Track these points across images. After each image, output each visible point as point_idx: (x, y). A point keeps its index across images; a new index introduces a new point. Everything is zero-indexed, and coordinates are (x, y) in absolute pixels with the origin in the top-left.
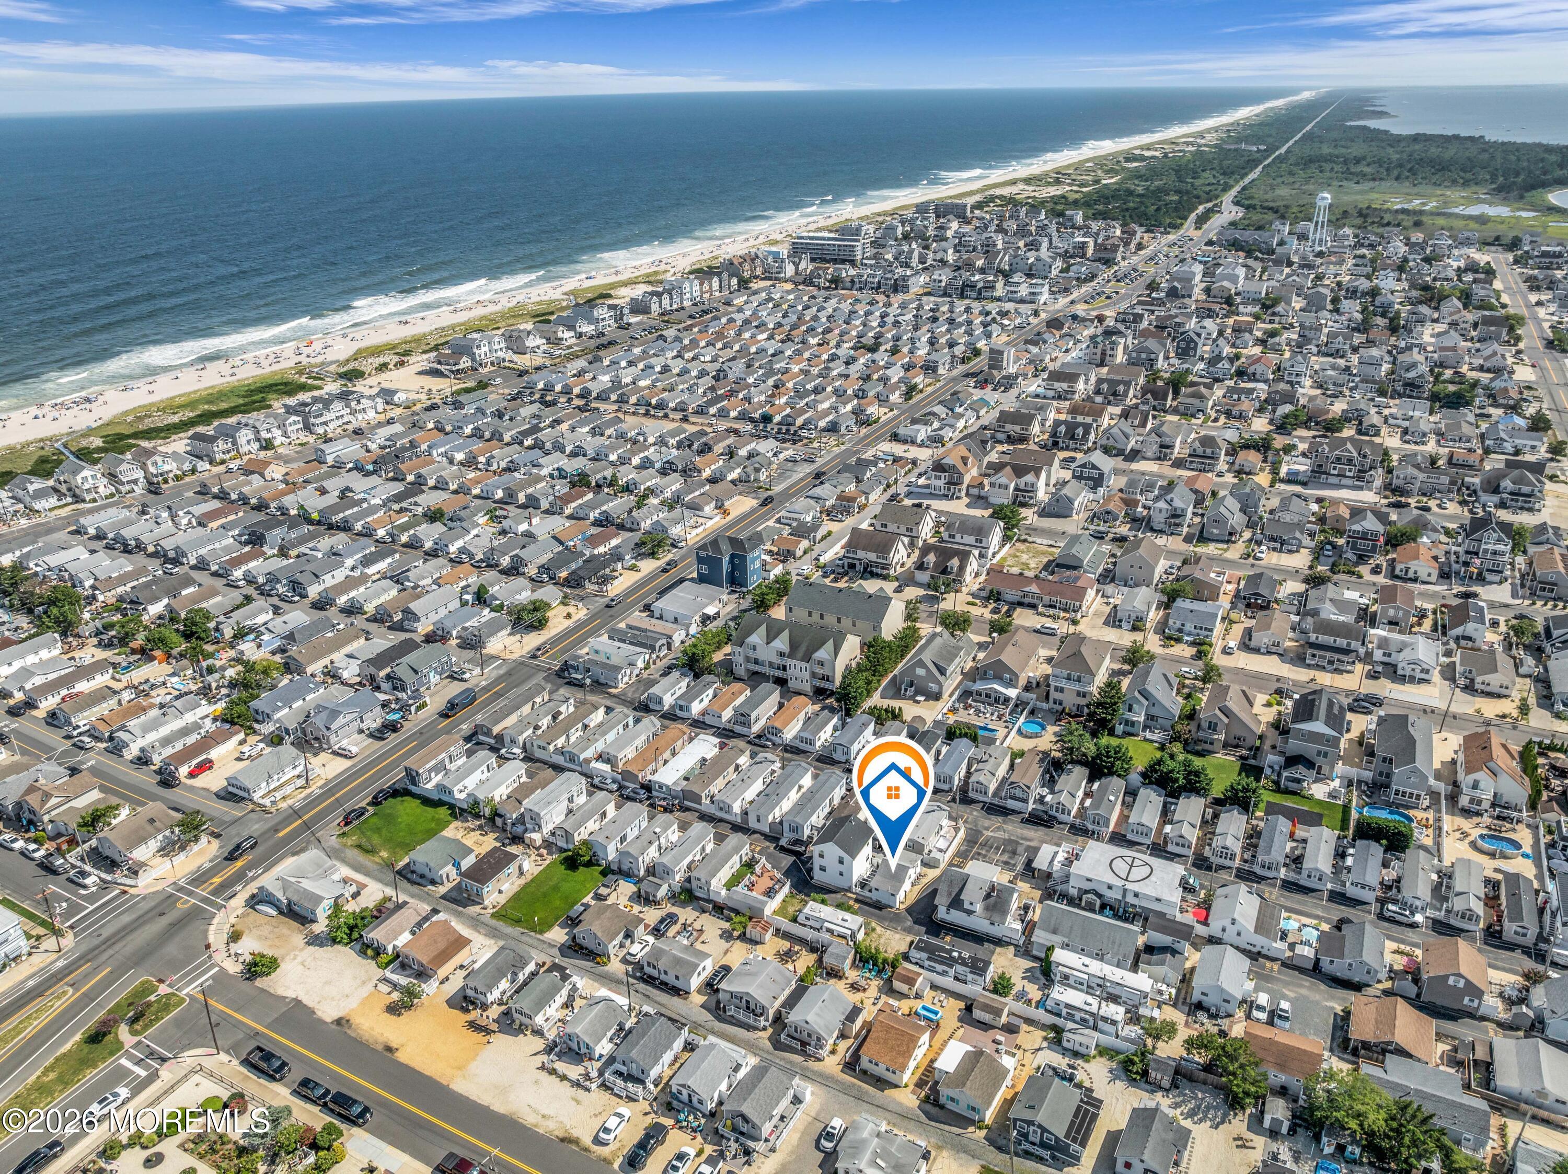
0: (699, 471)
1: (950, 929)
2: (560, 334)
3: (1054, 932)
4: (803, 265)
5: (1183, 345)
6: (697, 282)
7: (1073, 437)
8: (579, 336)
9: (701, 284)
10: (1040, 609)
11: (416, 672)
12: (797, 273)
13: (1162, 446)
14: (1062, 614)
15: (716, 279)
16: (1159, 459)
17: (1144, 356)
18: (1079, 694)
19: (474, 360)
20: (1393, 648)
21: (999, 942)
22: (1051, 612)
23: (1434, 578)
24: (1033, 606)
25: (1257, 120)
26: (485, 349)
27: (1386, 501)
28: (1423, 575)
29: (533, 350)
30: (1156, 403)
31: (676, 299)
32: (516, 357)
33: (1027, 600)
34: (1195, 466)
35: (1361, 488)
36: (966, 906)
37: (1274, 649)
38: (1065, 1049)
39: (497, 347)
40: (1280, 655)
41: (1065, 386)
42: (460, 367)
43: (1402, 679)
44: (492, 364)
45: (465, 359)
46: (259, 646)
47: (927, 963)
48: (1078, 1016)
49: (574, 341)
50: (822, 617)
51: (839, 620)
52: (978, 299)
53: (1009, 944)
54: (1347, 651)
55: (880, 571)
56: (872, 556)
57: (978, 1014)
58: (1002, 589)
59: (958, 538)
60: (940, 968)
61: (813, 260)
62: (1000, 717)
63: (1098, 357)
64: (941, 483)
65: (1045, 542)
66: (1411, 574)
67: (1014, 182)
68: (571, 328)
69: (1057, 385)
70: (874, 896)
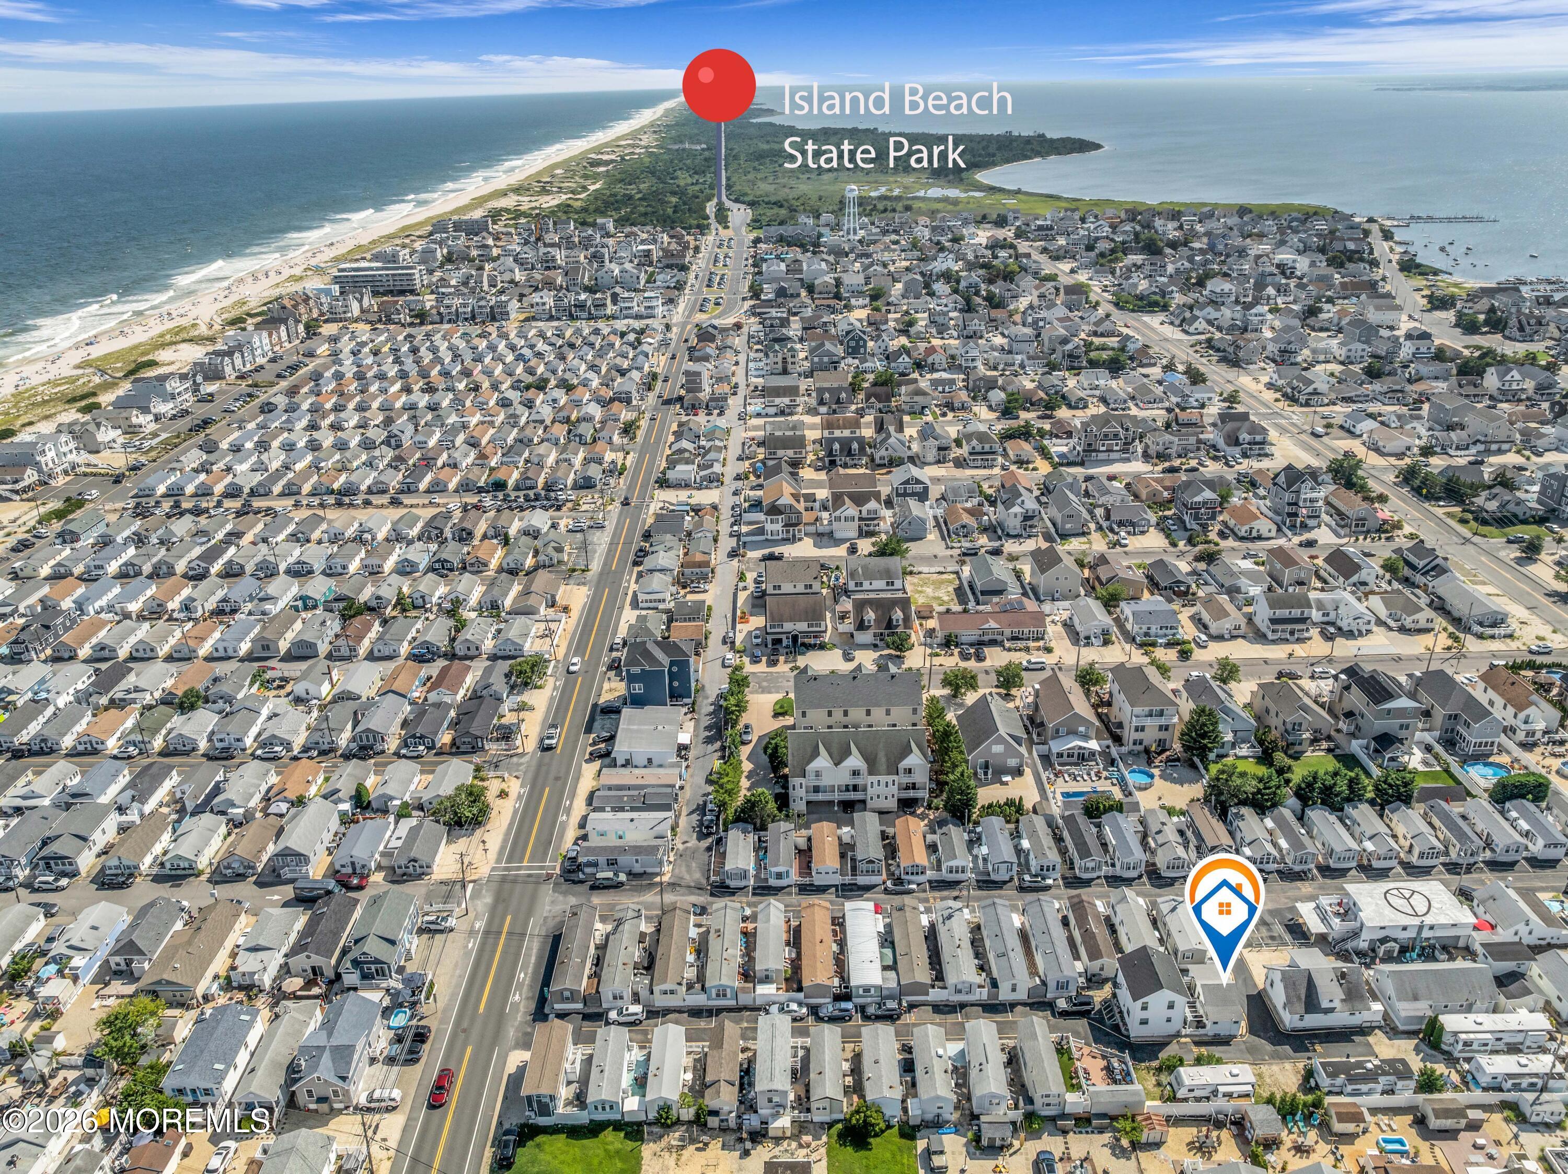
0: (486, 565)
1: (1315, 1036)
2: (134, 420)
3: (1416, 998)
4: (366, 303)
5: (853, 344)
6: (265, 334)
7: (850, 453)
8: (157, 418)
9: (270, 335)
10: (1007, 644)
11: (392, 942)
12: (362, 311)
13: (940, 449)
14: (1032, 644)
15: (283, 328)
16: (939, 462)
17: (826, 359)
18: (1161, 728)
19: (40, 471)
20: (1330, 607)
21: (1364, 1031)
22: (1020, 644)
23: (1273, 534)
24: (1000, 644)
25: (670, 121)
26: (51, 454)
27: (1159, 468)
28: (1265, 534)
29: (109, 445)
30: (881, 405)
31: (248, 358)
32: (93, 459)
33: (986, 638)
34: (979, 463)
35: (1128, 460)
36: (1325, 1004)
37: (1235, 633)
38: (1534, 1124)
39: (65, 449)
40: (1243, 637)
41: (786, 400)
42: (26, 483)
43: (1350, 635)
44: (66, 472)
45: (29, 471)
46: (75, 979)
47: (1349, 1088)
48: (1525, 1083)
49: (152, 427)
50: (846, 713)
51: (868, 713)
52: (590, 318)
53: (1373, 1028)
54: (1303, 620)
55: (812, 641)
56: (802, 626)
57: (1434, 1123)
58: (957, 631)
59: (866, 585)
60: (1364, 1088)
61: (375, 294)
62: (1098, 774)
63: (780, 366)
64: (778, 527)
65: (933, 570)
66: (1254, 534)
67: (504, 194)
68: (145, 410)
69: (778, 401)
70: (1210, 1030)
